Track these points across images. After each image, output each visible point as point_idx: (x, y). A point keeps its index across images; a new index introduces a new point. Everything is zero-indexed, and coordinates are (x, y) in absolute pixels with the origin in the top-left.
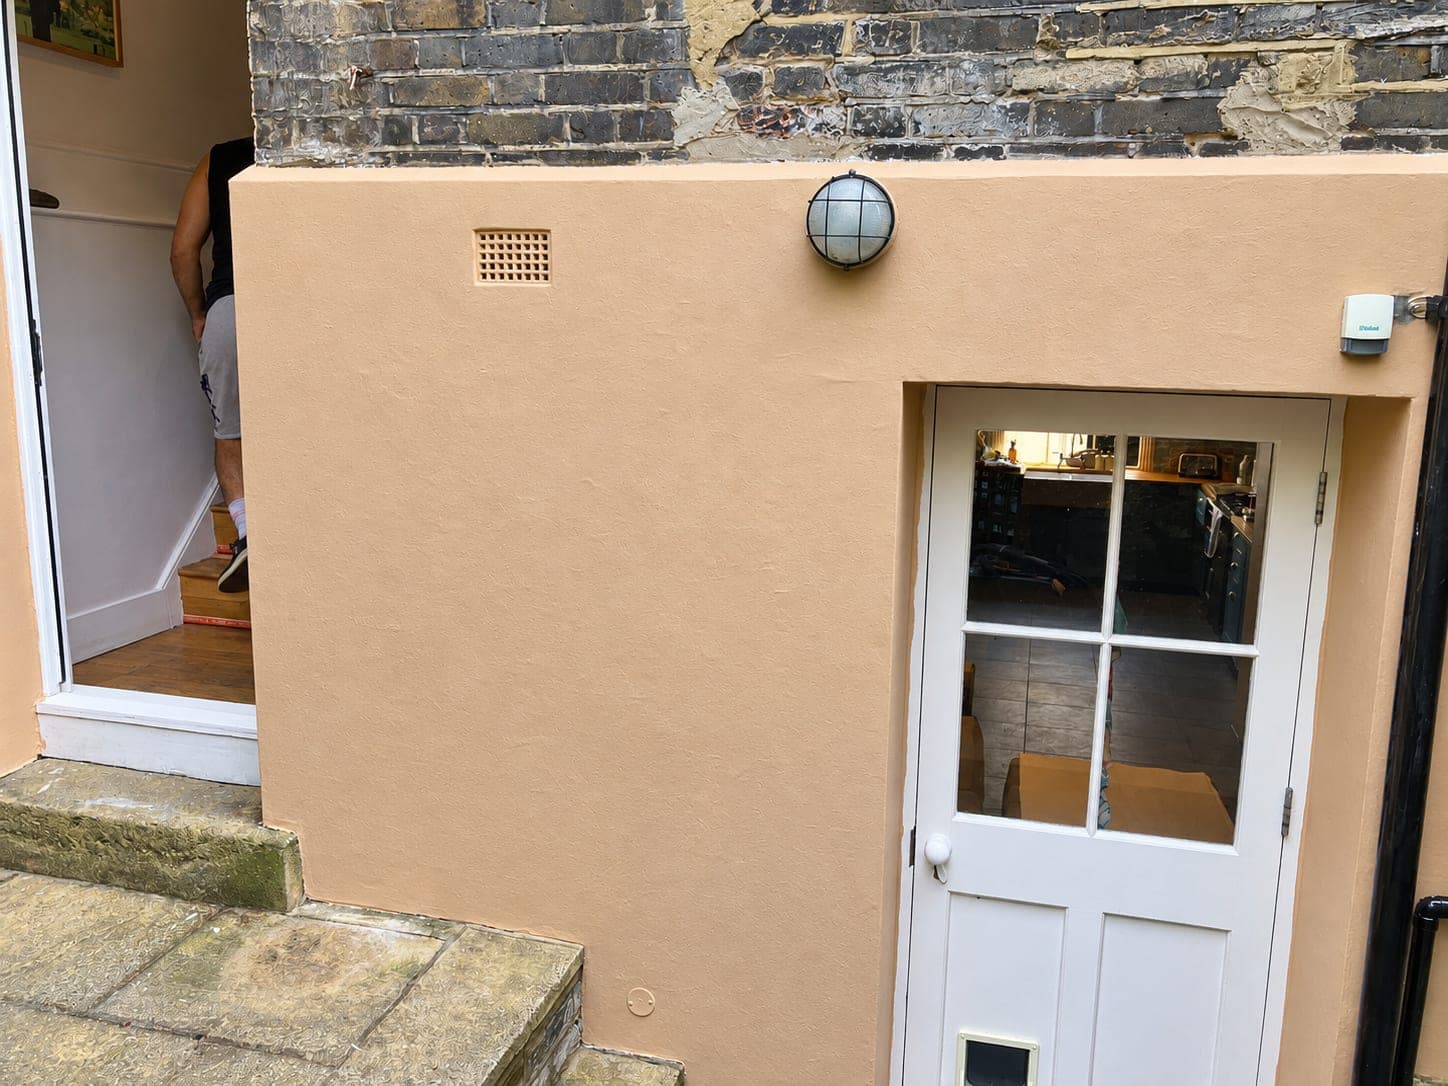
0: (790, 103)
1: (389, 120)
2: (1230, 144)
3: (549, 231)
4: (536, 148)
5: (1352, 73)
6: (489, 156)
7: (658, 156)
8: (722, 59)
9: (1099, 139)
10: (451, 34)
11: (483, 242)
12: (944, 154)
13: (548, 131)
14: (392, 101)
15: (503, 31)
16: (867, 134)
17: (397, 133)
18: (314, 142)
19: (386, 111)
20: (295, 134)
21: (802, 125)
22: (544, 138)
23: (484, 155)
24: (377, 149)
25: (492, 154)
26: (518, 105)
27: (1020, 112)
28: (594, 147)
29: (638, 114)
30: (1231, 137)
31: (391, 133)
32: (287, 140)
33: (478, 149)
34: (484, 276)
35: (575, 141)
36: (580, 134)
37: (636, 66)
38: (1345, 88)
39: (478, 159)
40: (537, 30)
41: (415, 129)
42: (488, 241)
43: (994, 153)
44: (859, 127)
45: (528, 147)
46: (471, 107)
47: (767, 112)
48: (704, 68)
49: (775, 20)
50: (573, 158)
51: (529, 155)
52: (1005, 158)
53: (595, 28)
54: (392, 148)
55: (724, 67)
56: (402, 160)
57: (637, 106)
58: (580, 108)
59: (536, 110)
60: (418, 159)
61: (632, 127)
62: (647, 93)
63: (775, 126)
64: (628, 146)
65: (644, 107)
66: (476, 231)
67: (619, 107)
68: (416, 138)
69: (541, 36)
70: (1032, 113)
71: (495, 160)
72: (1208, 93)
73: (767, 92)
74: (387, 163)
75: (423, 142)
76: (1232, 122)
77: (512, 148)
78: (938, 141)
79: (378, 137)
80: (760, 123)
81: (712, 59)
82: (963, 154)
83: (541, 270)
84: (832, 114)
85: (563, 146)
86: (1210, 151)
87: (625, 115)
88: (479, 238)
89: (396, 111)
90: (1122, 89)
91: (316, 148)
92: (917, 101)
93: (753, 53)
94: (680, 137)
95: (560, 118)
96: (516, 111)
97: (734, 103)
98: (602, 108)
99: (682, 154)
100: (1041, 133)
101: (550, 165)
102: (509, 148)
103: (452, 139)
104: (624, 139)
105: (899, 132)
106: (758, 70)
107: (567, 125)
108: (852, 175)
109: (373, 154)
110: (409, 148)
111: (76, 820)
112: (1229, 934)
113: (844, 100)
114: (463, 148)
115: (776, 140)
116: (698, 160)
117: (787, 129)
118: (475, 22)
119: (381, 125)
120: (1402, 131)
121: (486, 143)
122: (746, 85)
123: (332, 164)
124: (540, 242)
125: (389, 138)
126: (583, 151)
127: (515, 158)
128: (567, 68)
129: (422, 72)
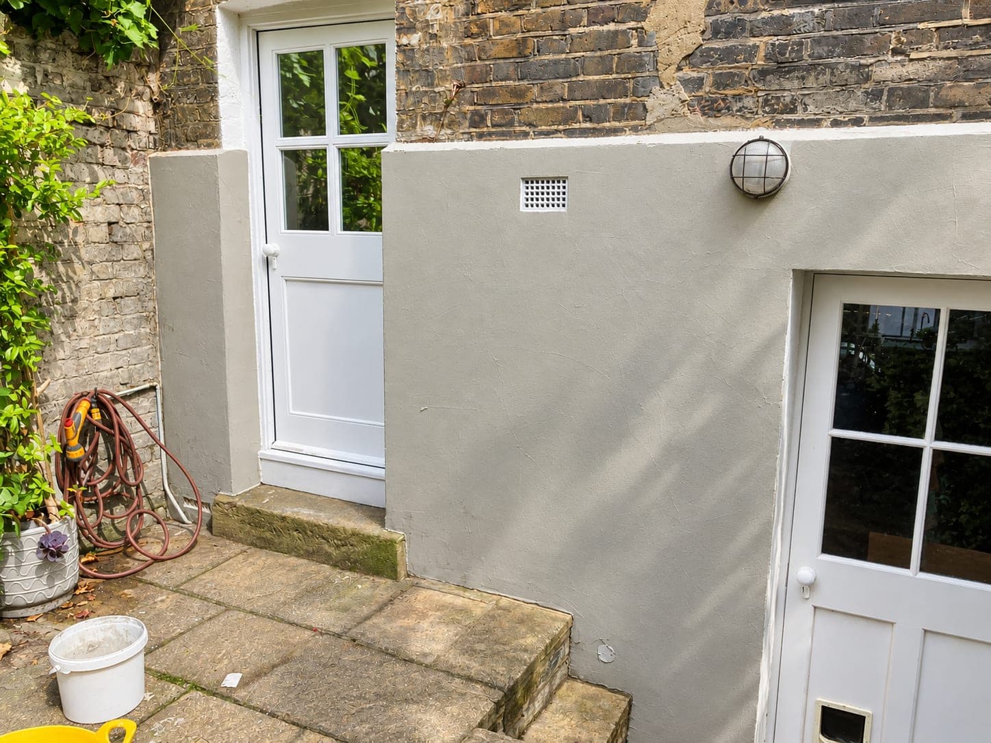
0: (720, 96)
1: (475, 113)
3: (567, 177)
4: (561, 127)
6: (531, 133)
7: (635, 130)
8: (679, 69)
9: (932, 111)
10: (512, 60)
11: (527, 185)
12: (825, 124)
13: (569, 117)
14: (476, 101)
15: (543, 57)
16: (772, 113)
17: (477, 120)
18: (431, 127)
19: (472, 108)
20: (419, 122)
21: (729, 108)
22: (565, 122)
23: (529, 132)
24: (467, 130)
25: (534, 132)
26: (550, 102)
27: (877, 95)
28: (595, 125)
29: (625, 105)
31: (475, 120)
32: (414, 126)
33: (524, 128)
34: (527, 206)
35: (585, 121)
36: (588, 118)
37: (624, 75)
39: (525, 135)
40: (564, 56)
41: (489, 118)
42: (530, 184)
43: (858, 122)
44: (767, 108)
45: (556, 127)
46: (522, 104)
47: (706, 101)
48: (668, 74)
49: (713, 44)
50: (584, 133)
51: (557, 131)
52: (864, 125)
53: (599, 53)
54: (474, 130)
55: (680, 74)
56: (481, 136)
57: (624, 100)
58: (588, 102)
59: (561, 104)
60: (490, 136)
61: (622, 113)
62: (630, 92)
63: (711, 109)
64: (617, 124)
65: (628, 100)
66: (523, 179)
67: (612, 101)
68: (489, 124)
69: (567, 60)
70: (885, 96)
71: (535, 135)
73: (707, 88)
74: (471, 139)
75: (493, 126)
77: (545, 128)
78: (820, 116)
79: (467, 123)
80: (702, 108)
81: (674, 67)
82: (835, 124)
83: (561, 202)
84: (750, 101)
85: (577, 126)
87: (616, 105)
88: (525, 183)
89: (479, 107)
91: (429, 130)
92: (807, 90)
93: (698, 65)
94: (650, 119)
95: (576, 109)
96: (549, 105)
97: (685, 96)
98: (602, 101)
99: (651, 129)
100: (889, 108)
101: (569, 137)
103: (510, 123)
104: (615, 120)
105: (793, 111)
106: (701, 75)
107: (580, 113)
108: (761, 139)
109: (463, 133)
110: (485, 129)
111: (283, 519)
113: (757, 91)
114: (517, 129)
115: (712, 118)
116: (661, 132)
117: (720, 111)
118: (527, 52)
119: (469, 116)
121: (530, 125)
122: (694, 84)
123: (440, 140)
124: (561, 184)
125: (473, 124)
126: (590, 129)
127: (547, 134)
128: (581, 78)
129: (494, 84)
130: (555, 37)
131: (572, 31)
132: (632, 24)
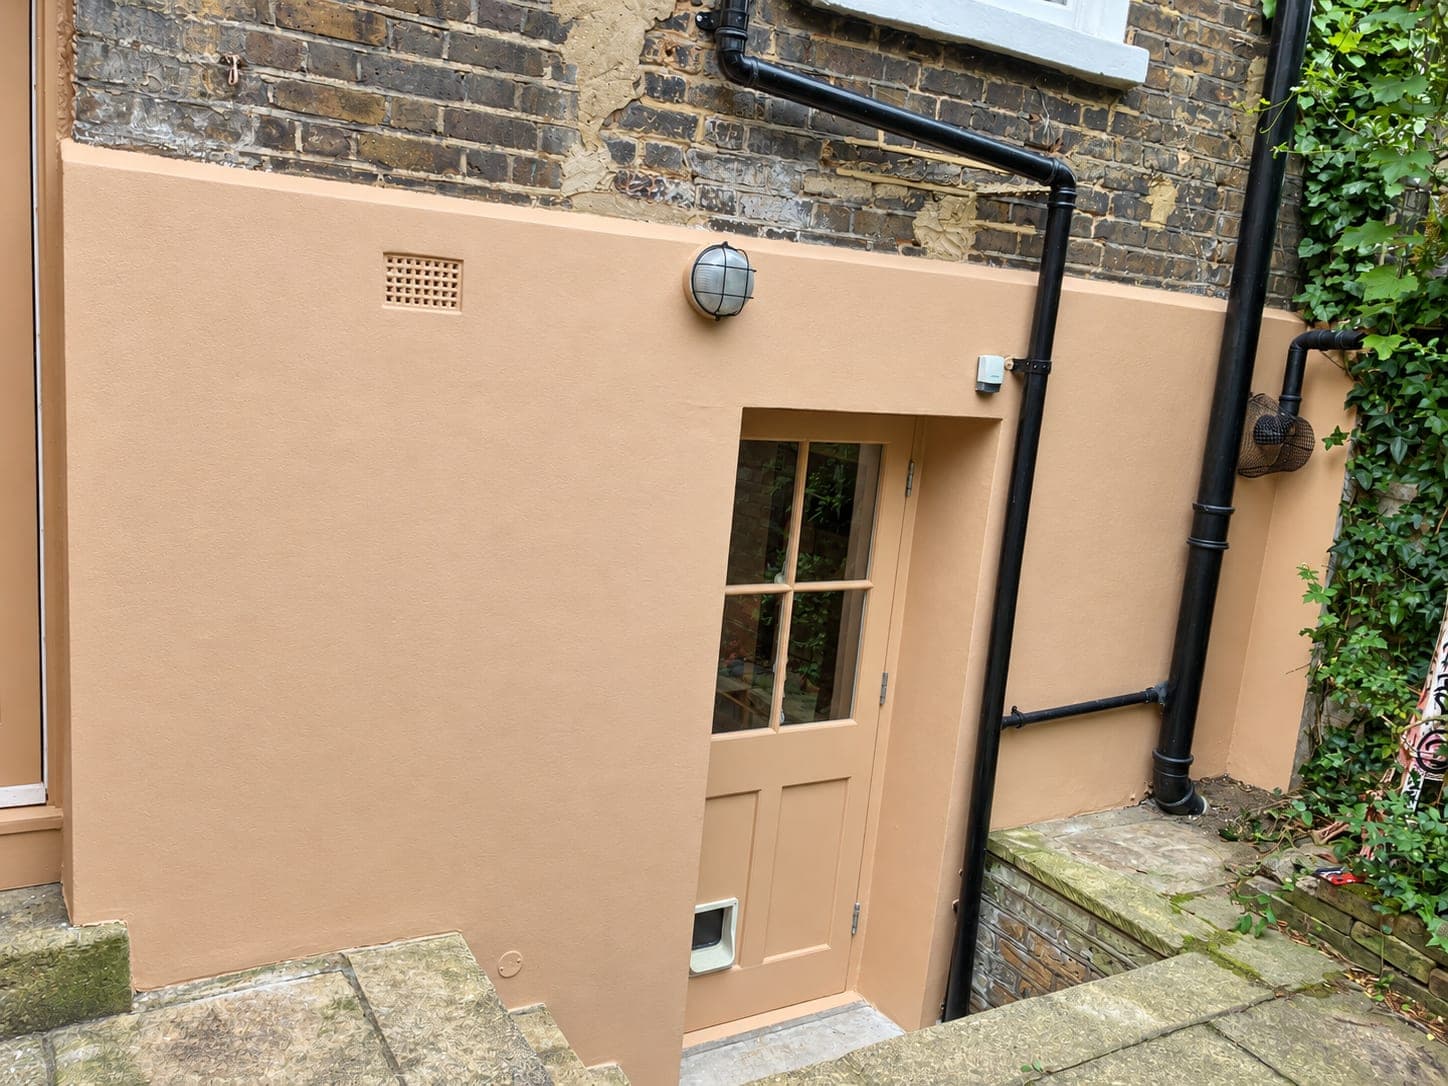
0: (654, 174)
1: (267, 121)
2: (915, 249)
3: (461, 261)
4: (433, 177)
5: (975, 213)
6: (380, 177)
7: (546, 202)
8: (605, 126)
9: (852, 236)
10: (345, 45)
11: (390, 265)
12: (760, 233)
13: (445, 161)
14: (271, 101)
15: (404, 56)
16: (710, 208)
17: (275, 135)
18: (166, 128)
19: (263, 111)
20: (137, 113)
21: (663, 194)
22: (440, 169)
23: (377, 175)
24: (248, 149)
25: (385, 176)
26: (414, 132)
27: (807, 207)
28: (487, 184)
29: (531, 161)
30: (917, 244)
31: (269, 135)
32: (123, 117)
33: (367, 167)
34: (389, 299)
35: (470, 174)
36: (475, 169)
37: (533, 118)
38: (974, 223)
39: (370, 178)
40: (439, 63)
41: (298, 135)
42: (395, 264)
43: (791, 236)
44: (705, 203)
45: (422, 174)
46: (366, 125)
47: (637, 178)
48: (591, 130)
49: (647, 102)
50: (469, 192)
51: (422, 183)
53: (495, 74)
54: (268, 151)
55: (606, 133)
56: (280, 165)
57: (529, 153)
58: (476, 146)
59: (433, 140)
60: (302, 168)
61: (527, 172)
62: (539, 143)
63: (645, 192)
64: (519, 188)
65: (536, 156)
66: (385, 254)
67: (514, 151)
68: (299, 146)
69: (443, 71)
70: (814, 210)
71: (388, 181)
72: (908, 214)
73: (638, 161)
74: (260, 166)
75: (306, 151)
76: (919, 234)
77: (406, 173)
78: (758, 222)
79: (252, 137)
80: (631, 187)
81: (596, 125)
82: (771, 234)
83: (449, 298)
84: (686, 188)
85: (458, 179)
86: (908, 252)
87: (518, 159)
88: (386, 260)
89: (276, 113)
90: (866, 202)
91: (162, 132)
92: (743, 188)
93: (630, 126)
94: (568, 188)
95: (459, 151)
96: (411, 137)
97: (614, 167)
98: (498, 149)
99: (567, 203)
100: (818, 225)
101: (445, 194)
102: (404, 173)
103: (342, 154)
104: (516, 181)
105: (732, 211)
106: (632, 141)
107: (463, 161)
108: (725, 246)
109: (242, 154)
110: (290, 155)
112: (849, 781)
113: (693, 177)
114: (354, 165)
115: (643, 203)
116: (581, 211)
117: (654, 195)
118: (375, 39)
119: (256, 124)
120: (995, 254)
121: (379, 163)
122: (623, 152)
123: (187, 157)
124: (450, 270)
125: (265, 140)
126: (480, 188)
127: (409, 183)
128: (467, 105)
129: (309, 77)
130: (425, 28)
131: (455, 26)
132: (545, 43)
